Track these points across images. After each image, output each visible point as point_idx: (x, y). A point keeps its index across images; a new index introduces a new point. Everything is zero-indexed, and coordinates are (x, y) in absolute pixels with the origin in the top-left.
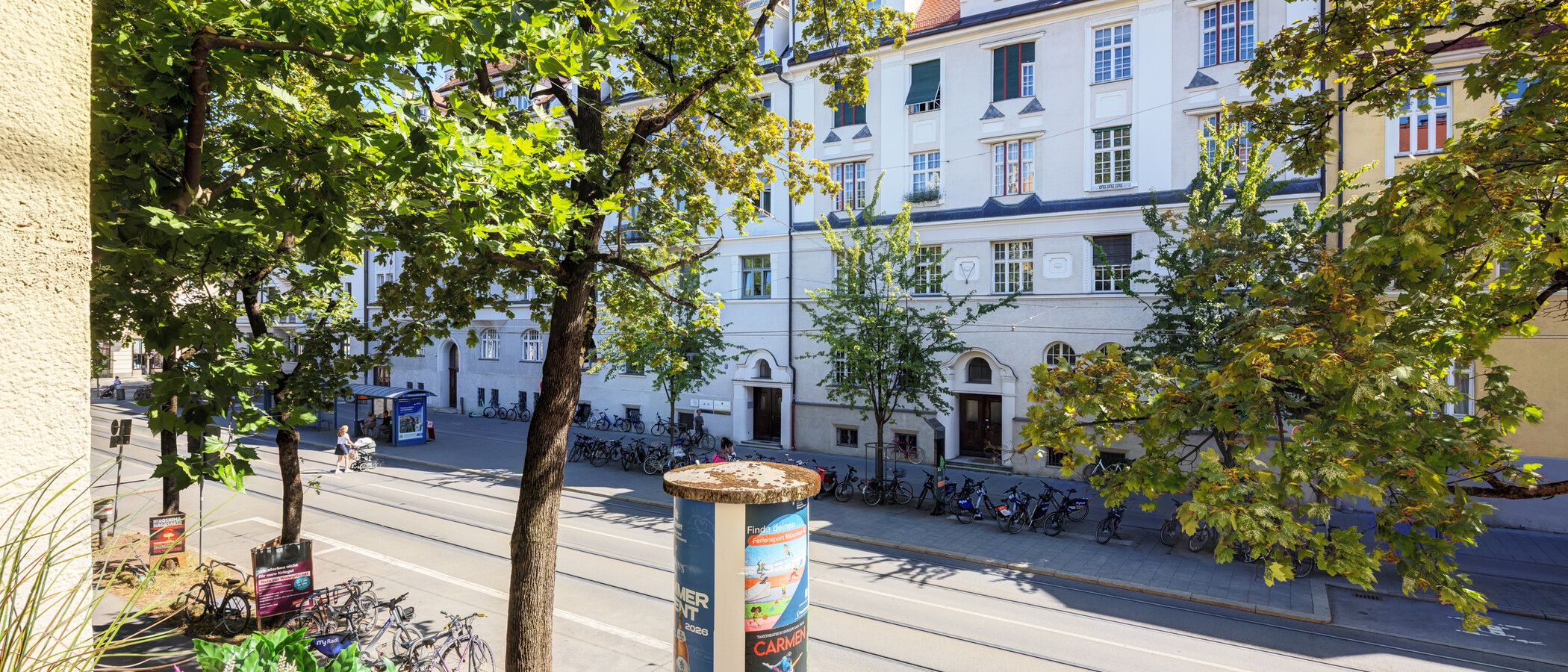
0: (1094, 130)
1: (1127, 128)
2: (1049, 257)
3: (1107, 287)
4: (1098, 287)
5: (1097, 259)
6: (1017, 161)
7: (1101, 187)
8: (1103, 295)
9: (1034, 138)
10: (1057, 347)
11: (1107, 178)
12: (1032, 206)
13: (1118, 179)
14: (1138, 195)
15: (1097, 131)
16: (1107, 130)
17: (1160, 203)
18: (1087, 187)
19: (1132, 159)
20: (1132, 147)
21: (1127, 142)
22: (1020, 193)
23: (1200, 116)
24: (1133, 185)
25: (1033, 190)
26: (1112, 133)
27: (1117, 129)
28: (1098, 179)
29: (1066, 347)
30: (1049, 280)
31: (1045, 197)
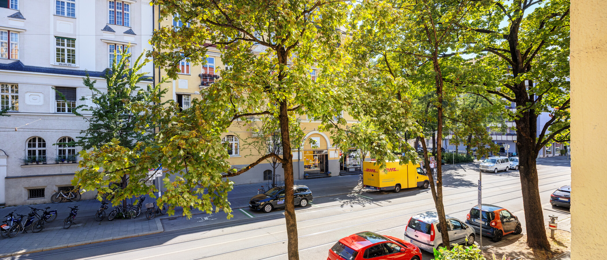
0: (56, 37)
1: (74, 40)
2: (29, 94)
3: (64, 110)
4: (59, 110)
5: (57, 97)
6: (7, 41)
7: (60, 64)
8: (61, 114)
9: (19, 32)
10: (34, 139)
11: (63, 60)
12: (17, 66)
13: (69, 61)
14: (79, 71)
15: (58, 38)
16: (63, 38)
17: (90, 76)
18: (52, 62)
19: (76, 54)
20: (76, 49)
21: (73, 46)
22: (9, 58)
23: (108, 43)
24: (77, 66)
25: (18, 58)
26: (66, 40)
27: (68, 39)
28: (58, 60)
29: (40, 139)
30: (29, 105)
31: (26, 63)
